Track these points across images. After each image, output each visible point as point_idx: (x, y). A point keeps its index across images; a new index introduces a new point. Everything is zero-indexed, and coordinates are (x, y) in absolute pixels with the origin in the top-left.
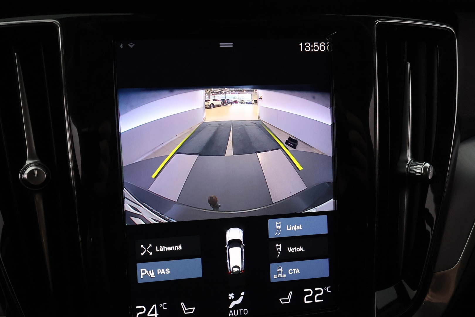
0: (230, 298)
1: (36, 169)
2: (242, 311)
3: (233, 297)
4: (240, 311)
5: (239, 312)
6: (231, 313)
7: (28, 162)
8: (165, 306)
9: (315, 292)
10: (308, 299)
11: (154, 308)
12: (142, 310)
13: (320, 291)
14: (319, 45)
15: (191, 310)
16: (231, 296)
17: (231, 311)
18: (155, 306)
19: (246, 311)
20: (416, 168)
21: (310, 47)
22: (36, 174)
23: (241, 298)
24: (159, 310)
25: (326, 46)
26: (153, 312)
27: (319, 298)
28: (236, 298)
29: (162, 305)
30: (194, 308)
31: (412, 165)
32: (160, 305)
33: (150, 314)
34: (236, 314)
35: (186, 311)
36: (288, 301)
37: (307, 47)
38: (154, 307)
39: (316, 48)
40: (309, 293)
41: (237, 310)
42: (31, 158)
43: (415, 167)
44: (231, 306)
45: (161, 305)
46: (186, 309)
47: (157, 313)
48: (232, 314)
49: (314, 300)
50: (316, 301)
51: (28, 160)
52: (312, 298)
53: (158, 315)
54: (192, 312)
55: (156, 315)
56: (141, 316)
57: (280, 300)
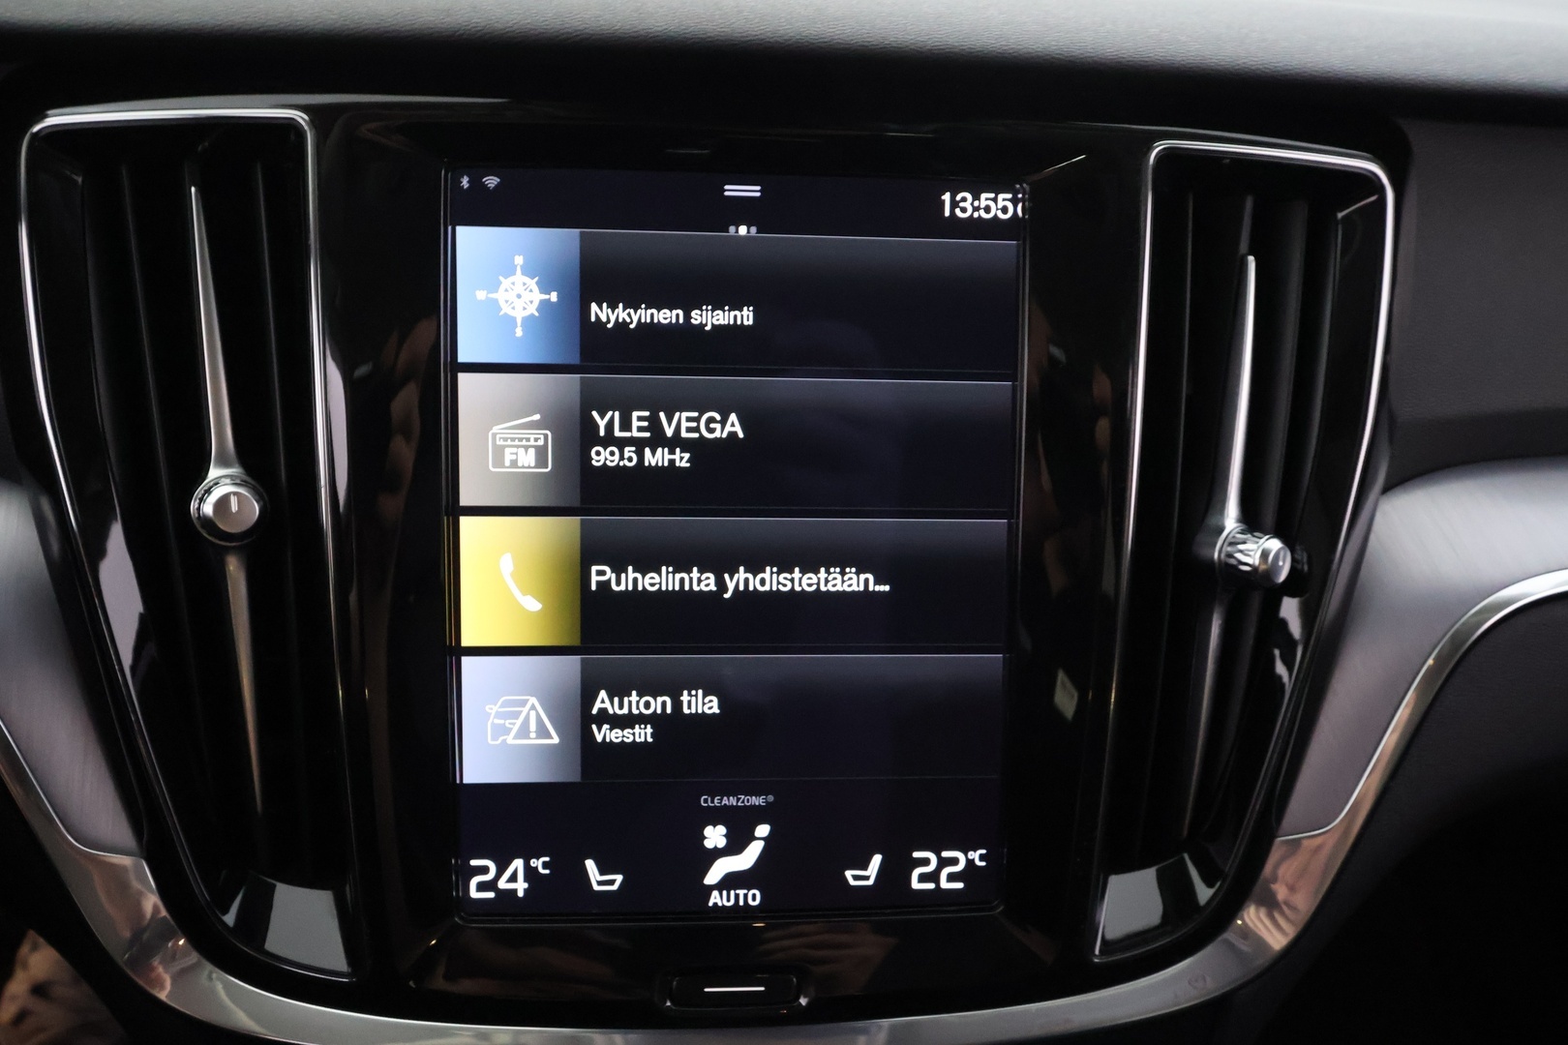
1: (235, 494)
2: (746, 896)
4: (739, 894)
5: (737, 896)
6: (715, 898)
7: (214, 472)
8: (545, 865)
9: (944, 863)
10: (923, 878)
11: (516, 869)
12: (485, 870)
13: (954, 861)
14: (995, 200)
15: (612, 883)
17: (714, 892)
18: (518, 864)
19: (754, 896)
20: (1241, 551)
21: (972, 204)
22: (234, 507)
24: (531, 873)
25: (1015, 201)
26: (513, 878)
27: (951, 878)
29: (538, 863)
30: (619, 878)
31: (1233, 540)
32: (534, 863)
33: (507, 882)
34: (728, 900)
35: (600, 883)
36: (867, 878)
37: (962, 204)
38: (517, 867)
39: (987, 209)
40: (926, 862)
41: (732, 892)
42: (223, 462)
43: (1241, 547)
46: (599, 879)
47: (524, 882)
48: (719, 901)
49: (937, 882)
50: (944, 884)
51: (216, 465)
52: (933, 877)
53: (526, 885)
54: (615, 887)
55: (521, 887)
56: (481, 887)
57: (849, 874)
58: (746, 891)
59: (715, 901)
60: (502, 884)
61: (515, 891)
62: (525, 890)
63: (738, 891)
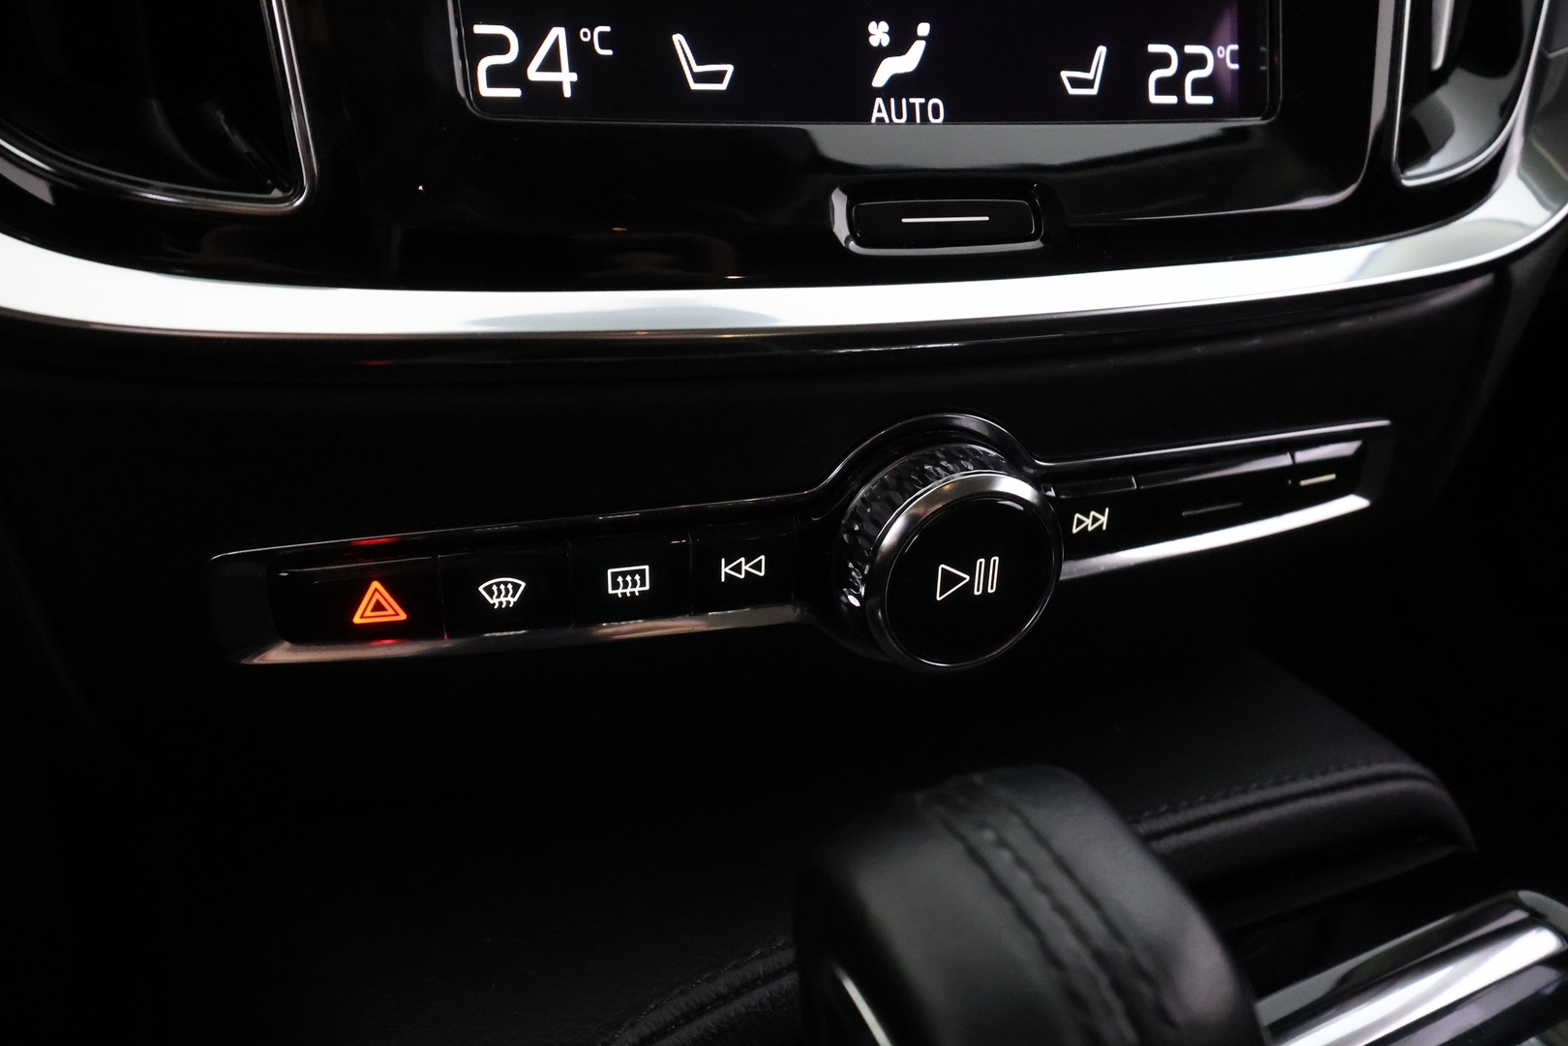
0: (874, 41)
2: (923, 107)
3: (886, 41)
4: (914, 104)
5: (911, 107)
6: (880, 111)
8: (605, 40)
9: (1186, 63)
10: (1162, 86)
11: (556, 45)
12: (500, 45)
13: (1201, 61)
15: (718, 77)
16: (879, 33)
17: (879, 101)
18: (558, 33)
19: (936, 107)
23: (918, 49)
24: (581, 56)
26: (551, 63)
27: (1197, 87)
28: (899, 46)
29: (593, 35)
30: (729, 69)
33: (542, 68)
34: (899, 114)
35: (699, 78)
36: (1089, 84)
38: (557, 39)
40: (1165, 59)
41: (904, 101)
44: (880, 80)
45: (585, 35)
46: (698, 69)
47: (571, 70)
48: (884, 114)
49: (1181, 94)
50: (1191, 99)
52: (1175, 85)
53: (574, 77)
54: (723, 86)
55: (566, 78)
56: (497, 76)
57: (1065, 75)
58: (923, 100)
59: (880, 115)
60: (534, 74)
61: (559, 85)
62: (573, 84)
63: (912, 100)
